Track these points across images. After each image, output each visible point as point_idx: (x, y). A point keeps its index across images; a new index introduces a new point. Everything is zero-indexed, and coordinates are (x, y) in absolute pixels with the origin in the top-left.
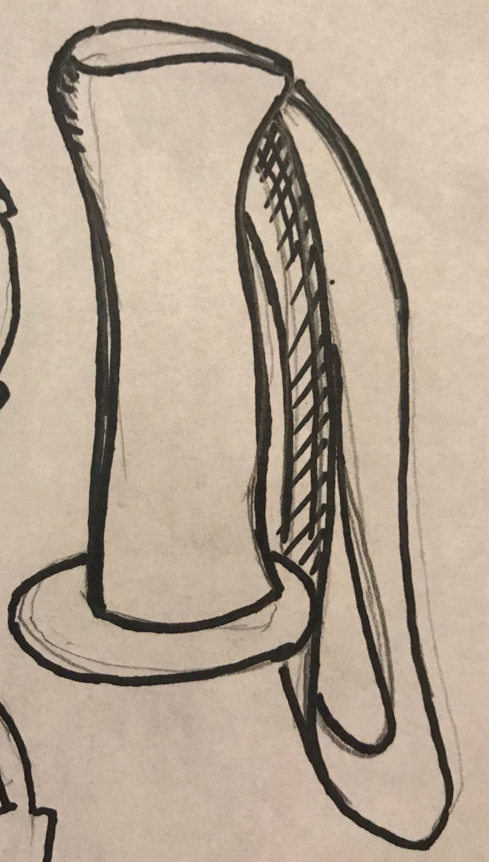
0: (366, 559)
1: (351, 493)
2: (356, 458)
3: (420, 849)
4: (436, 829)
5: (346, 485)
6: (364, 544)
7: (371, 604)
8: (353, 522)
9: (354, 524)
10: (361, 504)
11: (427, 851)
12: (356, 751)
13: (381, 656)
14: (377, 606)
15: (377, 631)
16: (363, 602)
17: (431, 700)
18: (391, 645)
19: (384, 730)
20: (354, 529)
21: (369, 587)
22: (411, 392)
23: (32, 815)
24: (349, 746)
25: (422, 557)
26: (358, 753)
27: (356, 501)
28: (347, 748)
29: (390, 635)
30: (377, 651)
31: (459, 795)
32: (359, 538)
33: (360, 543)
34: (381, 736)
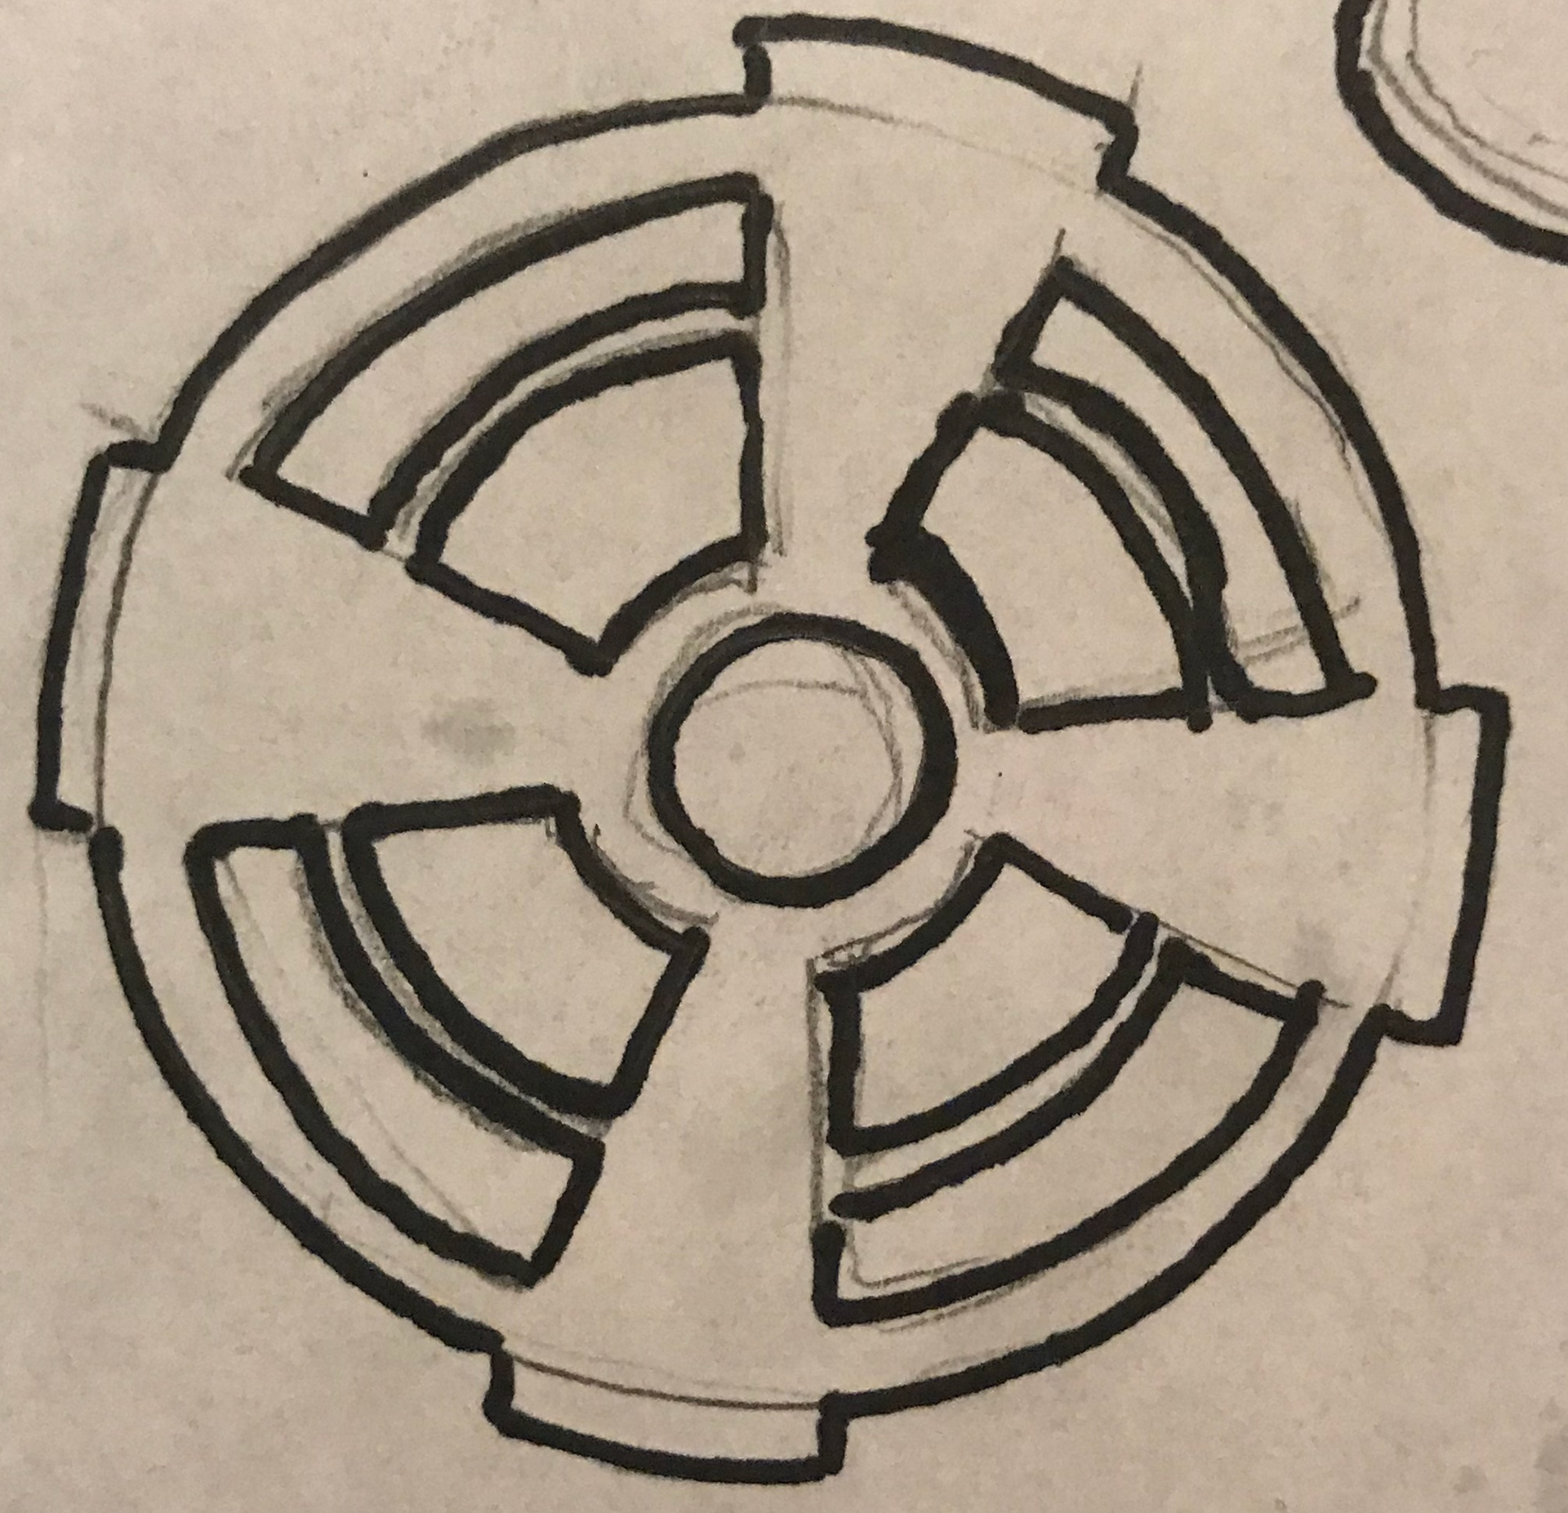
23: (1426, 713)
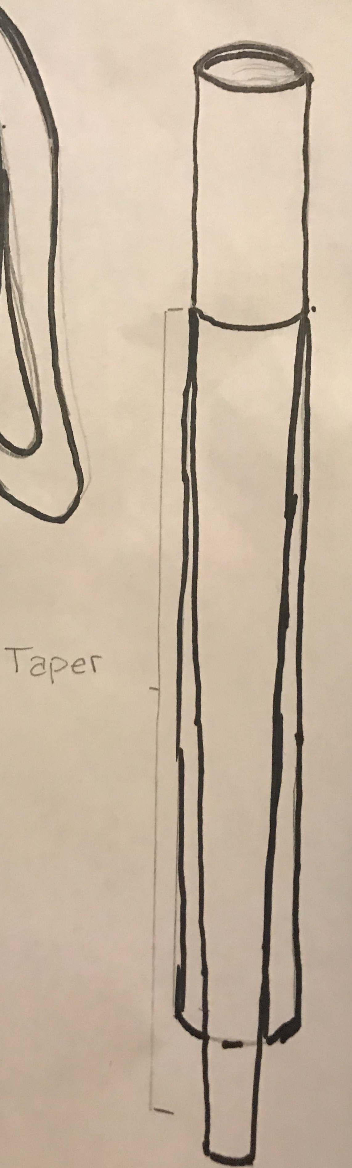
0: (23, 319)
1: (14, 273)
2: (18, 249)
3: (58, 523)
4: (70, 509)
5: (11, 267)
6: (22, 309)
7: (26, 350)
8: (14, 293)
9: (15, 294)
10: (21, 280)
11: (63, 524)
12: (13, 453)
13: (32, 386)
14: (30, 352)
15: (30, 369)
16: (20, 349)
17: (68, 418)
18: (40, 379)
19: (33, 439)
20: (15, 298)
21: (25, 339)
22: (59, 203)
24: (7, 450)
25: (64, 318)
26: (15, 455)
27: (18, 279)
28: (6, 451)
29: (40, 372)
30: (30, 383)
31: (87, 487)
32: (19, 305)
33: (19, 308)
34: (31, 443)
